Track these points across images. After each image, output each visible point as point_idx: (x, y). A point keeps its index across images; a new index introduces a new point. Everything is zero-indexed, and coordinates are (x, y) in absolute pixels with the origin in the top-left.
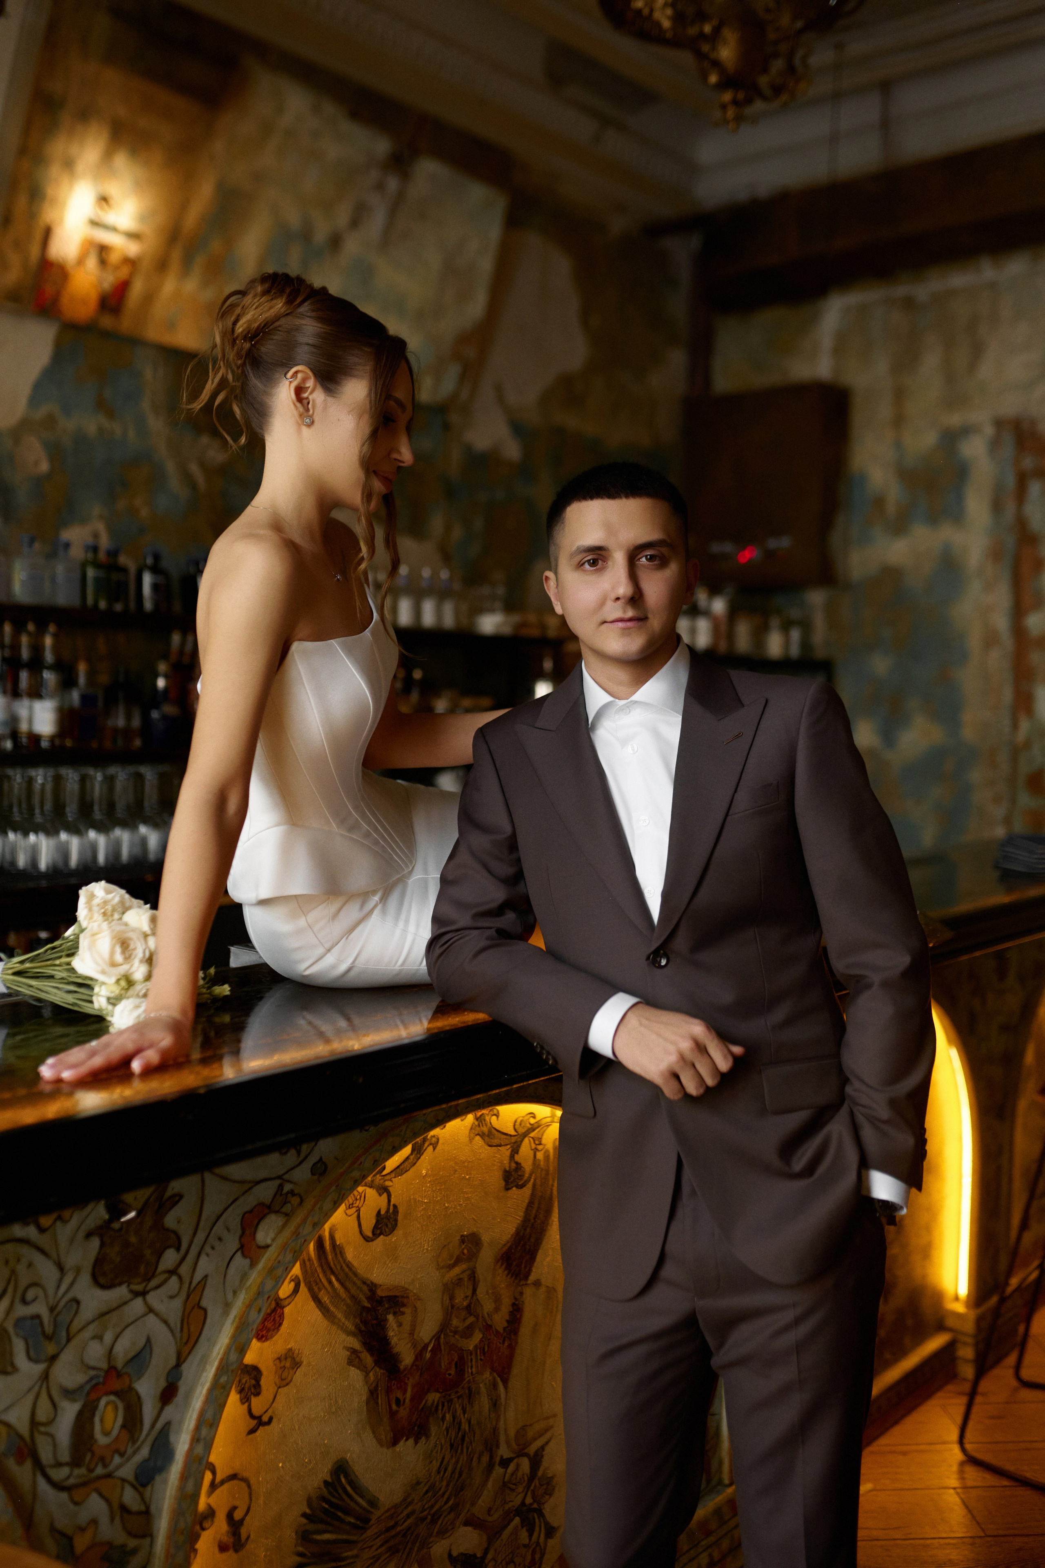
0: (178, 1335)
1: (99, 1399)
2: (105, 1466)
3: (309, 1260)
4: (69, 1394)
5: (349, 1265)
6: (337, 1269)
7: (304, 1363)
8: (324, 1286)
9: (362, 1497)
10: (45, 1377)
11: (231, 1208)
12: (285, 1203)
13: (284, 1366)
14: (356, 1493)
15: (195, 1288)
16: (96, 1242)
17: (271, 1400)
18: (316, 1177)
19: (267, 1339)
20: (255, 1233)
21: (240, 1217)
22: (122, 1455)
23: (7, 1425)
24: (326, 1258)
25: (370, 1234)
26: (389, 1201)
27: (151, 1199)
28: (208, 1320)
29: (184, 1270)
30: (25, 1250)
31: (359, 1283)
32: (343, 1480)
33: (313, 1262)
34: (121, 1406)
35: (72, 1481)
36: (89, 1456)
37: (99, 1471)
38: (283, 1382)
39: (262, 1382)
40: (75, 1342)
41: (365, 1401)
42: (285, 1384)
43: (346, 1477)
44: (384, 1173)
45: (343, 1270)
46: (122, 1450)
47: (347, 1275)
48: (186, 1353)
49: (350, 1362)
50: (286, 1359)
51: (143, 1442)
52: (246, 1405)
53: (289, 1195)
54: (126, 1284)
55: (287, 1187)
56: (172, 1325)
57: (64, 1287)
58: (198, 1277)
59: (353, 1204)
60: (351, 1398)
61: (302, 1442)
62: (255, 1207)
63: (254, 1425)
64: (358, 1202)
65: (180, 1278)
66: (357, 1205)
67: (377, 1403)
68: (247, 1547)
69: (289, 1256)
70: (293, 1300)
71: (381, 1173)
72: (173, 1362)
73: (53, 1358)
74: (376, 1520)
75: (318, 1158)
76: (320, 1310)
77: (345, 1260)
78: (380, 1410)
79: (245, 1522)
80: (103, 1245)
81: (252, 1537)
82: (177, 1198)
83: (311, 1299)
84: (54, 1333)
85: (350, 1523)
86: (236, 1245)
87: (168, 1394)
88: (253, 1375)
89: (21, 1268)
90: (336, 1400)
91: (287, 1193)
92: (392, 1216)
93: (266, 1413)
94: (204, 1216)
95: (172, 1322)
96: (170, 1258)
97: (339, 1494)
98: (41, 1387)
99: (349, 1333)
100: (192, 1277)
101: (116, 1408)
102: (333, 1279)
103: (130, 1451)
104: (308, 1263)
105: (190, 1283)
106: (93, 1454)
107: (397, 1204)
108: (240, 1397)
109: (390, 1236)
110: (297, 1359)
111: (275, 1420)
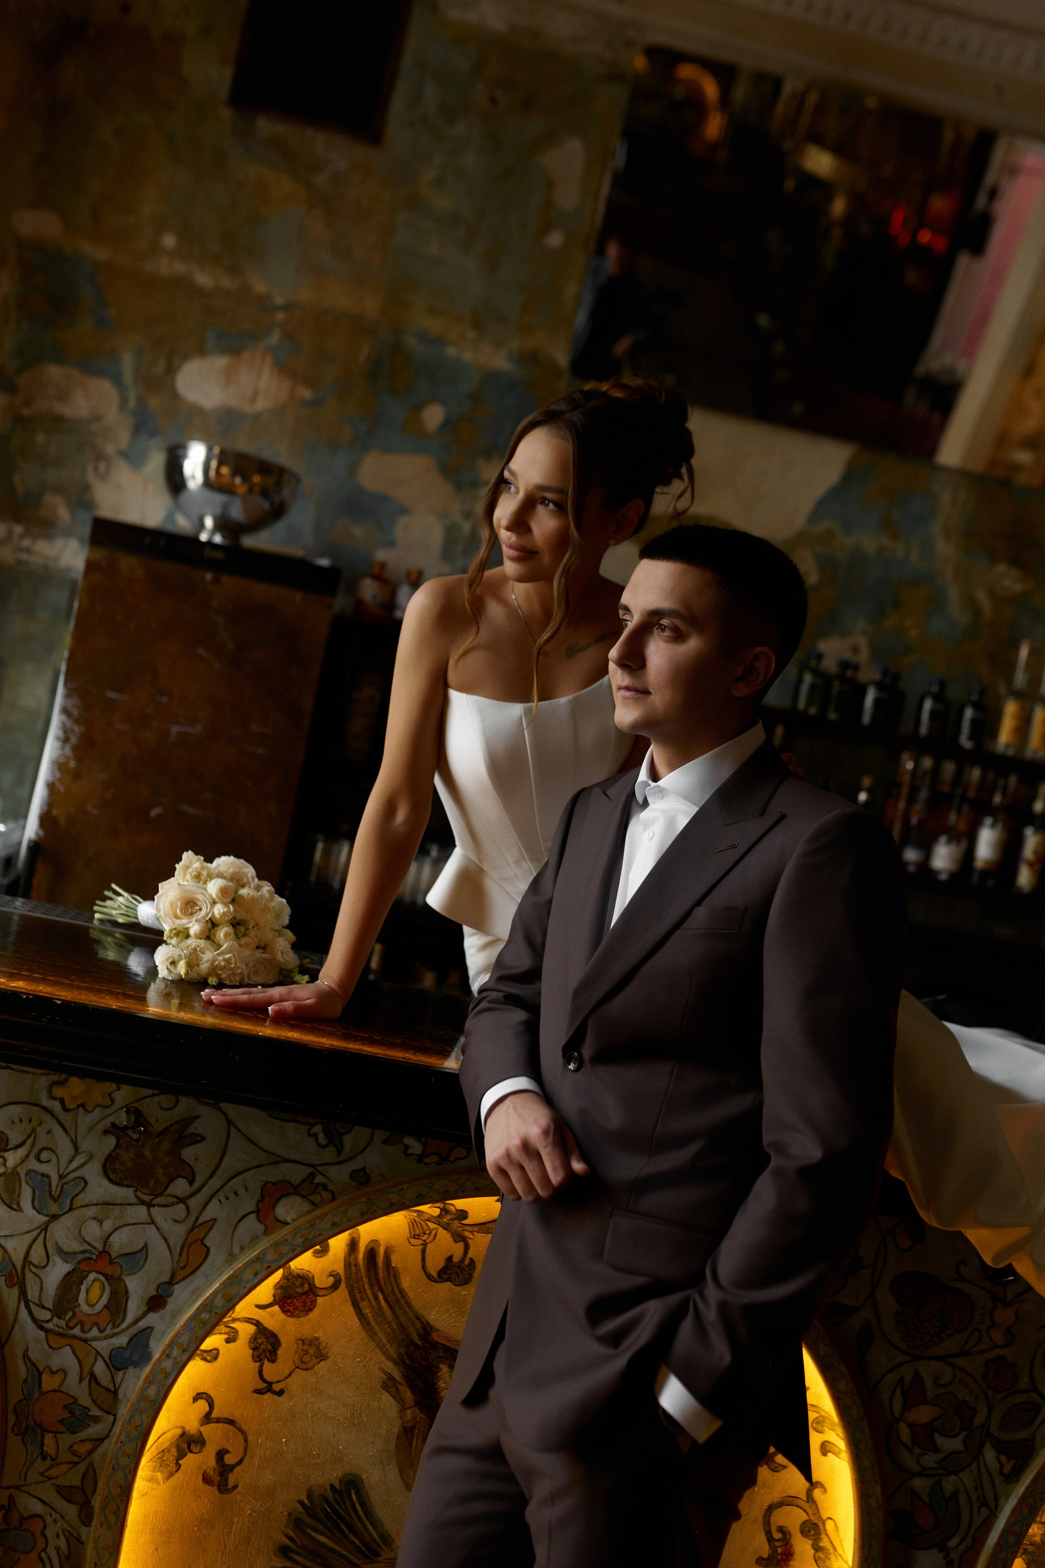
0: (176, 1257)
1: (89, 1272)
2: (83, 1331)
3: (356, 1265)
4: (64, 1255)
5: (402, 1291)
6: (387, 1289)
7: (331, 1359)
8: (368, 1298)
9: (374, 1527)
10: (45, 1228)
11: (253, 1171)
12: (314, 1193)
13: (307, 1351)
14: (368, 1519)
15: (201, 1224)
16: (112, 1141)
17: (286, 1375)
18: (355, 1184)
19: (292, 1316)
20: (275, 1205)
21: (262, 1183)
22: (101, 1331)
23: (5, 1250)
24: (376, 1273)
25: (435, 1275)
26: (466, 1252)
27: (173, 1128)
28: (209, 1261)
29: (193, 1202)
30: (48, 1118)
31: (411, 1315)
32: (354, 1496)
33: (360, 1270)
34: (108, 1289)
35: (50, 1326)
36: (70, 1314)
37: (77, 1331)
38: (302, 1365)
39: (279, 1352)
40: (76, 1213)
41: (396, 1434)
42: (304, 1368)
43: (358, 1494)
44: (465, 1222)
45: (394, 1294)
46: (102, 1327)
47: (398, 1301)
48: (181, 1277)
49: (385, 1387)
50: (310, 1345)
51: (123, 1331)
52: (258, 1364)
53: (321, 1187)
54: (134, 1189)
55: (319, 1179)
56: (172, 1246)
57: (75, 1164)
58: (207, 1215)
59: (419, 1235)
60: (380, 1422)
61: (312, 1432)
62: (280, 1181)
63: (263, 1387)
64: (426, 1236)
65: (188, 1208)
66: (424, 1238)
67: (411, 1445)
68: (233, 1494)
69: (299, 1241)
70: (330, 1294)
71: (462, 1220)
72: (166, 1277)
73: (55, 1217)
74: (386, 1559)
75: (360, 1166)
76: (359, 1319)
77: (398, 1286)
78: (413, 1452)
79: (235, 1471)
80: (117, 1145)
81: (240, 1488)
82: (199, 1138)
83: (350, 1303)
84: (59, 1196)
85: (353, 1543)
86: (251, 1207)
87: (156, 1303)
88: (270, 1341)
89: (41, 1131)
90: (360, 1414)
91: (318, 1184)
92: (467, 1269)
93: (278, 1384)
94: (223, 1165)
95: (172, 1241)
96: (180, 1186)
97: (346, 1507)
98: (39, 1234)
99: (389, 1358)
100: (200, 1214)
101: (103, 1289)
102: (381, 1297)
103: (108, 1331)
104: (354, 1268)
105: (197, 1218)
106: (74, 1315)
107: (475, 1259)
108: (253, 1354)
109: (460, 1288)
110: (323, 1352)
111: (286, 1395)
